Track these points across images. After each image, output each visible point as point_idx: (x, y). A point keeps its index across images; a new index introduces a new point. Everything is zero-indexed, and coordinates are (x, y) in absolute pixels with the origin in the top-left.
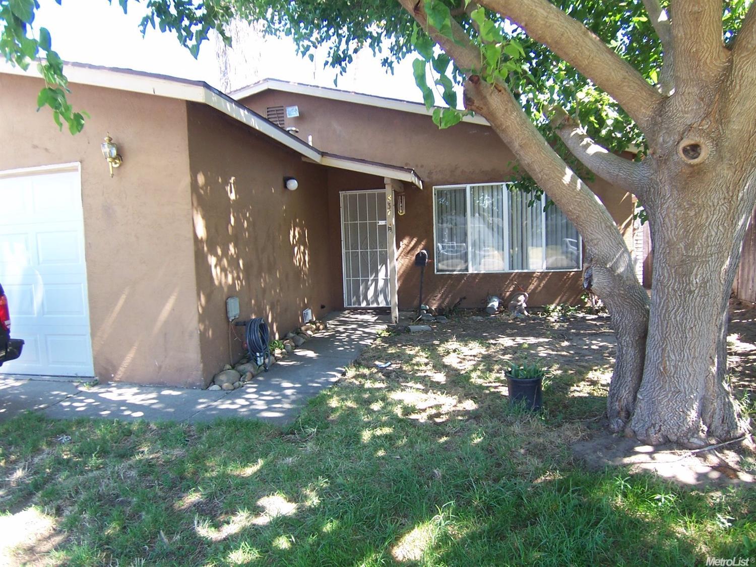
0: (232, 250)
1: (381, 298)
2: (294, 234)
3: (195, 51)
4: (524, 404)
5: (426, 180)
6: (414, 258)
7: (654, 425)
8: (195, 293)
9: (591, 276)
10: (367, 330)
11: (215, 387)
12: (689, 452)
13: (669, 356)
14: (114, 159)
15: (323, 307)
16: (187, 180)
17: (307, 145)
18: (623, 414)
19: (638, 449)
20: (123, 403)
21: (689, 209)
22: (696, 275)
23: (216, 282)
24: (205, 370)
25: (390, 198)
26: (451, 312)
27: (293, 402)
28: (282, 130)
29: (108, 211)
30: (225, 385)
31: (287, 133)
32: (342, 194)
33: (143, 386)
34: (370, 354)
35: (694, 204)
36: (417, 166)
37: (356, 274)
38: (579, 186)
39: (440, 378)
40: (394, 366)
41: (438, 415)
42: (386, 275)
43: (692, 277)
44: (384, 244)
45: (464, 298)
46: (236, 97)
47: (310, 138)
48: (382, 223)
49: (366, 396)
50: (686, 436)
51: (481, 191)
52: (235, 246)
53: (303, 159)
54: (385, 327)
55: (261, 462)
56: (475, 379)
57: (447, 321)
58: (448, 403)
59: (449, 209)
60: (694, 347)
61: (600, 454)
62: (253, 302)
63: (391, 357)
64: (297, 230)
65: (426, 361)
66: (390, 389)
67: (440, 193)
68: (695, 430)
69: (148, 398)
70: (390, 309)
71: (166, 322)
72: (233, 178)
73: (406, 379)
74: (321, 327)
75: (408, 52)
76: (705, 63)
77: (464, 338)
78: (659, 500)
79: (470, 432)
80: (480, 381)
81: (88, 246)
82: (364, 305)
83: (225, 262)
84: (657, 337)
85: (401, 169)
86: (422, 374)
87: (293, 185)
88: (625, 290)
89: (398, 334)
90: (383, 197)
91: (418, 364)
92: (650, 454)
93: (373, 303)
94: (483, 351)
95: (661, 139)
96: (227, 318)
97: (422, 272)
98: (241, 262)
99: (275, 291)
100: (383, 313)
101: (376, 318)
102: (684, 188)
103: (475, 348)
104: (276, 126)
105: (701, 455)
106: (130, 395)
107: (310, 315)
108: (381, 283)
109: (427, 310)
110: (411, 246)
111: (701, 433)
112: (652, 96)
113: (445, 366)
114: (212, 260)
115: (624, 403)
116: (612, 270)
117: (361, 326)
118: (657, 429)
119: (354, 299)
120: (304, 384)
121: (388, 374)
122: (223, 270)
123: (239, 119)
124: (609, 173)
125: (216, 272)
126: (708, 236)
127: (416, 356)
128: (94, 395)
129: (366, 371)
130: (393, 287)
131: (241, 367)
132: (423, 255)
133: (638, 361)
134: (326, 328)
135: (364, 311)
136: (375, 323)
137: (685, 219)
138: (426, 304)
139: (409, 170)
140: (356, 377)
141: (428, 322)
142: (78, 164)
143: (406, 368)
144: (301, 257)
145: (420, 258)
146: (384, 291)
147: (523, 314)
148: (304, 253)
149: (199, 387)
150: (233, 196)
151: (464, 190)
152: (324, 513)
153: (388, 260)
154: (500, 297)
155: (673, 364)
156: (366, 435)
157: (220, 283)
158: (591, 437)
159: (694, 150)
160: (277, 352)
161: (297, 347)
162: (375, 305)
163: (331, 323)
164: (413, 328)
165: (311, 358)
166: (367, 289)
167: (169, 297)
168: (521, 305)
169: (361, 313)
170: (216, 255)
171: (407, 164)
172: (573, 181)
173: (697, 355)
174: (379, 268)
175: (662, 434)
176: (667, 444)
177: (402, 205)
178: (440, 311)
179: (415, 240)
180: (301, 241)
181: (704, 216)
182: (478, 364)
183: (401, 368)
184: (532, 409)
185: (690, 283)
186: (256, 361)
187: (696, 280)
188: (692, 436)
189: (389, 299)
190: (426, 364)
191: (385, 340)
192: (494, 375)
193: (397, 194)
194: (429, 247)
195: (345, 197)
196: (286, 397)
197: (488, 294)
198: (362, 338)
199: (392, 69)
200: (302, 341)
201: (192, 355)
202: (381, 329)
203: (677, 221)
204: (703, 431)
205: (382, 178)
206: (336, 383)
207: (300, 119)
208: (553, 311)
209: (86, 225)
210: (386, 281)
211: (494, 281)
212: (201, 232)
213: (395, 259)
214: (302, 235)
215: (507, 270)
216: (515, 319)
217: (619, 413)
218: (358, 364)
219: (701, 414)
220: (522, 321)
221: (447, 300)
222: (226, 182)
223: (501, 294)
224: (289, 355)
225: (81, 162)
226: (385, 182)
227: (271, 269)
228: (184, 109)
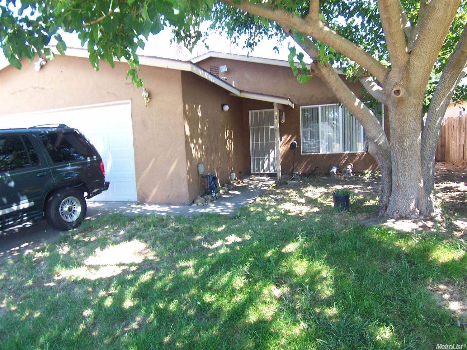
0: (200, 141)
1: (271, 168)
2: (227, 134)
3: (191, 50)
4: (340, 207)
5: (296, 103)
6: (289, 146)
7: (396, 211)
8: (185, 160)
9: (368, 146)
10: (264, 183)
11: (195, 205)
12: (410, 221)
13: (400, 179)
14: (147, 98)
15: (240, 172)
16: (181, 107)
17: (232, 86)
18: (384, 208)
19: (388, 221)
20: (155, 211)
21: (400, 115)
22: (406, 142)
23: (194, 156)
24: (190, 197)
25: (276, 113)
26: (310, 175)
27: (232, 210)
28: (218, 78)
29: (144, 123)
30: (200, 204)
31: (222, 80)
32: (250, 112)
33: (161, 204)
34: (267, 193)
35: (401, 113)
36: (291, 96)
37: (258, 156)
38: (362, 107)
39: (303, 201)
40: (279, 197)
41: (301, 213)
42: (274, 155)
43: (405, 143)
44: (273, 139)
45: (318, 167)
46: (194, 62)
47: (234, 83)
48: (272, 127)
49: (267, 207)
50: (409, 214)
51: (327, 108)
52: (201, 139)
53: (231, 94)
54: (274, 182)
55: (224, 226)
56: (320, 200)
57: (307, 179)
58: (306, 209)
59: (309, 120)
60: (410, 174)
61: (371, 223)
62: (209, 167)
63: (278, 194)
64: (228, 131)
65: (296, 195)
66: (278, 205)
67: (304, 111)
68: (413, 212)
69: (166, 209)
70: (276, 174)
71: (172, 174)
72: (200, 106)
73: (286, 202)
74: (241, 182)
75: (286, 36)
76: (399, 60)
77: (315, 186)
78: (390, 234)
79: (315, 217)
80: (322, 201)
81: (135, 139)
82: (262, 172)
83: (197, 147)
84: (395, 170)
85: (282, 98)
86: (294, 200)
87: (226, 108)
88: (383, 152)
89: (281, 184)
90: (273, 113)
91: (292, 196)
92: (394, 222)
93: (267, 171)
94: (326, 191)
95: (387, 88)
96: (198, 173)
97: (294, 153)
98: (204, 147)
99: (218, 162)
100: (272, 176)
101: (269, 178)
102: (397, 107)
103: (322, 190)
104: (215, 76)
105: (415, 222)
106: (156, 208)
107: (234, 176)
108: (271, 160)
109: (297, 175)
110: (288, 139)
111: (416, 213)
112: (384, 71)
113: (305, 197)
114: (192, 145)
115: (384, 203)
116: (377, 143)
117: (262, 181)
118: (397, 212)
119: (256, 169)
120: (237, 204)
121: (276, 200)
122: (196, 150)
123: (204, 77)
124: (382, 99)
125: (194, 151)
126: (409, 126)
127: (290, 193)
128: (140, 208)
129: (266, 199)
130: (278, 161)
131: (206, 197)
132: (295, 143)
133: (390, 183)
134: (243, 182)
135: (262, 175)
136: (269, 180)
137: (399, 119)
138: (296, 171)
139: (287, 99)
140: (261, 201)
141: (297, 180)
142: (129, 101)
143: (286, 197)
144: (230, 146)
145: (293, 145)
146: (273, 164)
147: (350, 175)
148: (231, 144)
149: (188, 205)
150: (200, 115)
151: (318, 108)
152: (253, 240)
153: (275, 147)
154: (337, 166)
155: (402, 182)
156: (268, 219)
157: (195, 157)
158: (369, 218)
159: (398, 92)
160: (221, 191)
161: (229, 190)
162: (268, 172)
163: (245, 181)
164: (289, 182)
165: (238, 194)
166: (264, 162)
167: (173, 163)
168: (349, 171)
169: (260, 176)
170: (193, 142)
171: (285, 95)
172: (359, 104)
173: (412, 178)
174: (270, 151)
175: (399, 215)
176: (401, 218)
177: (283, 117)
178: (304, 175)
179: (290, 136)
180: (230, 137)
181: (406, 118)
182: (322, 196)
183: (283, 198)
184: (344, 209)
185: (404, 146)
186: (212, 195)
187: (406, 145)
188: (412, 214)
189: (276, 169)
190: (296, 196)
191: (274, 187)
192: (328, 200)
193: (280, 112)
194: (298, 140)
195: (252, 113)
196: (229, 208)
197: (331, 165)
198: (262, 186)
199: (278, 51)
200: (232, 187)
201: (183, 190)
202: (272, 182)
203: (396, 120)
204: (417, 212)
205: (273, 103)
206: (252, 203)
207: (228, 72)
208: (367, 173)
209: (133, 129)
210: (274, 159)
211: (334, 158)
212: (188, 133)
213: (280, 146)
214: (230, 134)
215: (341, 152)
216: (345, 178)
217: (382, 208)
218: (261, 196)
219: (417, 206)
220: (349, 178)
221: (308, 169)
222: (197, 107)
223: (338, 165)
224: (227, 193)
225: (131, 100)
226: (274, 105)
227: (216, 152)
228: (180, 74)
